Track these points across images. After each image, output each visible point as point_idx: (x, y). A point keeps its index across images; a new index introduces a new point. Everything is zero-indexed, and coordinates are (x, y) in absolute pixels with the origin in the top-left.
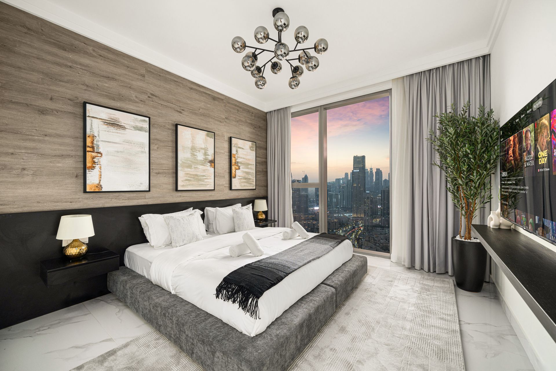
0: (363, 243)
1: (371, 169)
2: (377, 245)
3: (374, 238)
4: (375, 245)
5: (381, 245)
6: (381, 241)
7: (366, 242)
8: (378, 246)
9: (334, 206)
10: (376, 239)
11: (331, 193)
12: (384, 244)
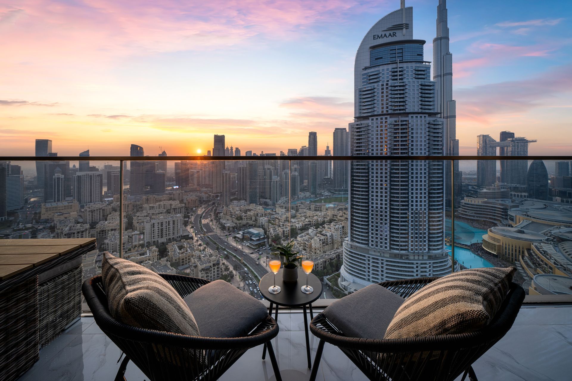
0: (221, 217)
1: (232, 148)
2: (233, 216)
3: (230, 211)
4: (231, 217)
5: (236, 216)
6: (236, 212)
7: (224, 215)
8: (234, 218)
9: (195, 184)
10: (232, 211)
11: (192, 170)
12: (239, 215)
